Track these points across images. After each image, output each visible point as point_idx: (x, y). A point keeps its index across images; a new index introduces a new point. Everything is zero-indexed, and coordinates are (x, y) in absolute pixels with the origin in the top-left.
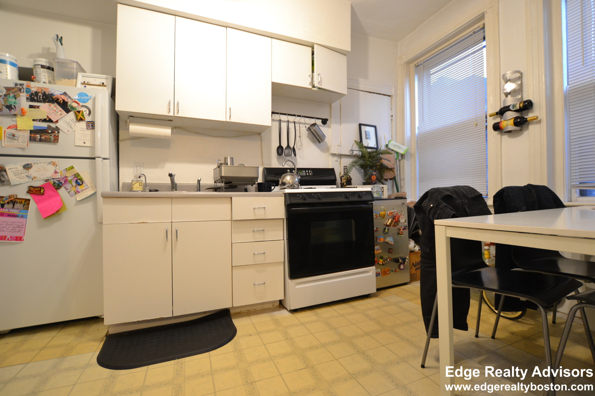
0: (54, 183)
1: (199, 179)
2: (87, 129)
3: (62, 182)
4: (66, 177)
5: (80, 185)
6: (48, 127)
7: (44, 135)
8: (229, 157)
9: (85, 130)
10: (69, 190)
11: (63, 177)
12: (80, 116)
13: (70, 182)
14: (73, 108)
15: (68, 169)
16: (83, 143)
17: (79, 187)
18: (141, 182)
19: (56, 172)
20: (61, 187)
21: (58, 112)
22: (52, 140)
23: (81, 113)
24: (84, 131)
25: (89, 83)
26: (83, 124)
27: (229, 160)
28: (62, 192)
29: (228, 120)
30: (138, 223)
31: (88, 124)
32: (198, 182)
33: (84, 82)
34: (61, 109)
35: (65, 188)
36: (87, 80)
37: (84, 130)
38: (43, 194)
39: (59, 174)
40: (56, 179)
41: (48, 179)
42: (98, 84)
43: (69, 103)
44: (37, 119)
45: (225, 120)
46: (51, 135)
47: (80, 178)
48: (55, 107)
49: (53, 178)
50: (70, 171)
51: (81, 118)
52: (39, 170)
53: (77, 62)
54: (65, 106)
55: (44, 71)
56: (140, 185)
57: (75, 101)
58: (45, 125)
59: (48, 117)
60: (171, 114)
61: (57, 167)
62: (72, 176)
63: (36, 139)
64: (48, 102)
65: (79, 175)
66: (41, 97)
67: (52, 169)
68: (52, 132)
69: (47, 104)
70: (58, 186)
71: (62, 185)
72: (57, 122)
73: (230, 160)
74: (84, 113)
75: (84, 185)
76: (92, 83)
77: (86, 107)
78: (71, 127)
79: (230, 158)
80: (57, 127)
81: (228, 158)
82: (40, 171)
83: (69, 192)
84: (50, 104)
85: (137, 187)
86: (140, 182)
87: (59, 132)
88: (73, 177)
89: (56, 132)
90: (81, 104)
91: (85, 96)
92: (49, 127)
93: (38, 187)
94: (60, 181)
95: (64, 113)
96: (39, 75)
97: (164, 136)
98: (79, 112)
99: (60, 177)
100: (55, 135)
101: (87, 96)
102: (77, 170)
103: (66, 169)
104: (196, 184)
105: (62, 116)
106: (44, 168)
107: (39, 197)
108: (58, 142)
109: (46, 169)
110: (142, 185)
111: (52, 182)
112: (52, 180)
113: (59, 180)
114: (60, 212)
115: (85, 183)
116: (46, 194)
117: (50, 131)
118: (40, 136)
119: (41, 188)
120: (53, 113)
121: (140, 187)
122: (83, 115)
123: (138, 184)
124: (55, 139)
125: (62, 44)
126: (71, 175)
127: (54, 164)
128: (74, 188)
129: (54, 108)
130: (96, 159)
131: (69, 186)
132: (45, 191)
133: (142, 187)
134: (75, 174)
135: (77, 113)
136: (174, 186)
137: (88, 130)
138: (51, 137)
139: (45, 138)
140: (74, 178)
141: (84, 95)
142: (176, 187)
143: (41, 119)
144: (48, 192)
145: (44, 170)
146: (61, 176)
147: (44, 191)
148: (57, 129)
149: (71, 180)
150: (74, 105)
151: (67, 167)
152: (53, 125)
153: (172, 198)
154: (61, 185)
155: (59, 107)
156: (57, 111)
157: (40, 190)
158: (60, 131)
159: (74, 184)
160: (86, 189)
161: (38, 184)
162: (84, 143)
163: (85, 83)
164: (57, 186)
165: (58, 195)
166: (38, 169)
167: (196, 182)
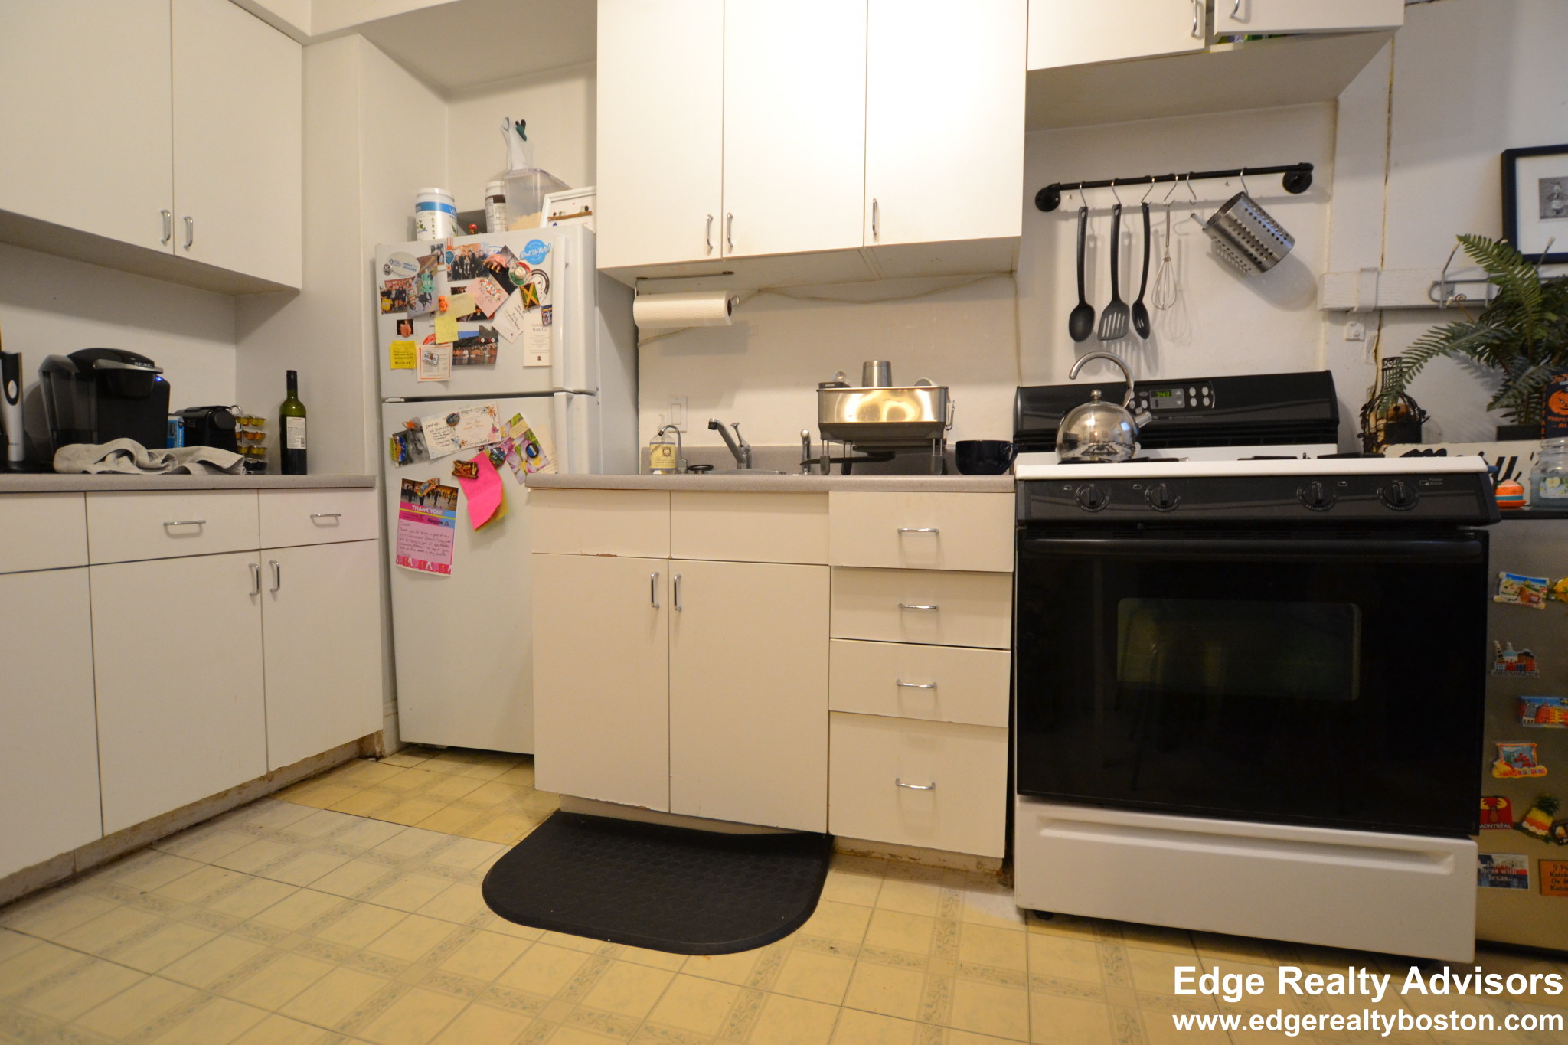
0: (492, 454)
1: (805, 432)
2: (544, 325)
3: (503, 452)
4: (511, 439)
5: (533, 457)
6: (480, 332)
7: (475, 349)
8: (876, 362)
9: (541, 328)
10: (516, 469)
11: (506, 439)
12: (530, 297)
13: (518, 450)
14: (518, 280)
15: (513, 422)
16: (537, 358)
17: (532, 461)
18: (669, 446)
19: (494, 430)
20: (503, 462)
21: (494, 295)
22: (487, 359)
23: (531, 288)
24: (539, 330)
25: (562, 215)
26: (536, 315)
27: (876, 369)
28: (505, 471)
29: (870, 242)
30: (598, 555)
31: (545, 312)
32: (803, 442)
33: (555, 214)
34: (499, 286)
35: (510, 464)
36: (559, 208)
37: (538, 328)
38: (476, 477)
39: (498, 434)
40: (496, 443)
41: (483, 446)
42: (577, 211)
43: (511, 271)
44: (463, 317)
45: (859, 245)
46: (486, 349)
47: (533, 440)
48: (489, 283)
49: (490, 442)
50: (517, 426)
51: (531, 301)
52: (469, 426)
53: (542, 172)
54: (505, 279)
55: (499, 207)
56: (664, 455)
57: (521, 263)
58: (473, 327)
59: (477, 307)
60: (715, 255)
61: (496, 418)
62: (520, 437)
63: (462, 359)
64: (478, 276)
65: (532, 434)
66: (468, 267)
67: (487, 421)
68: (488, 342)
69: (477, 279)
70: (498, 460)
71: (505, 457)
72: (492, 316)
73: (880, 372)
74: (538, 287)
75: (540, 456)
76: (568, 213)
77: (541, 272)
78: (517, 325)
79: (880, 365)
80: (493, 329)
81: (872, 365)
82: (471, 428)
83: (516, 474)
84: (482, 278)
85: (658, 459)
86: (665, 445)
87: (497, 340)
88: (522, 439)
89: (493, 340)
90: (532, 267)
91: (540, 246)
92: (482, 328)
93: (467, 464)
94: (500, 448)
95: (504, 293)
96: (491, 219)
97: (711, 320)
98: (527, 287)
99: (500, 440)
100: (491, 348)
101: (542, 245)
102: (528, 422)
103: (510, 421)
104: (801, 450)
105: (500, 303)
106: (476, 422)
107: (471, 484)
108: (494, 362)
109: (479, 424)
110: (669, 455)
111: (487, 452)
112: (490, 447)
113: (499, 446)
114: (500, 516)
115: (543, 453)
116: (481, 478)
117: (483, 340)
118: (469, 354)
119: (472, 464)
120: (487, 297)
121: (664, 458)
122: (535, 294)
123: (660, 451)
124: (491, 356)
125: (524, 138)
126: (520, 434)
127: (491, 411)
128: (524, 463)
129: (488, 286)
130: (555, 394)
131: (514, 459)
132: (480, 472)
133: (669, 458)
134: (525, 433)
135: (525, 291)
136: (742, 457)
137: (545, 328)
138: (486, 352)
139: (477, 355)
140: (523, 441)
141: (536, 245)
142: (749, 458)
143: (469, 316)
144: (485, 473)
145: (477, 426)
146: (502, 437)
147: (477, 472)
148: (495, 333)
149: (520, 445)
150: (520, 272)
151: (510, 417)
152: (487, 326)
153: (670, 491)
154: (502, 457)
155: (497, 282)
156: (492, 293)
157: (471, 468)
158: (499, 338)
159: (524, 455)
160: (544, 466)
161: (469, 456)
162: (539, 358)
163: (558, 215)
164: (496, 460)
165: (500, 480)
166: (468, 424)
167: (800, 443)
